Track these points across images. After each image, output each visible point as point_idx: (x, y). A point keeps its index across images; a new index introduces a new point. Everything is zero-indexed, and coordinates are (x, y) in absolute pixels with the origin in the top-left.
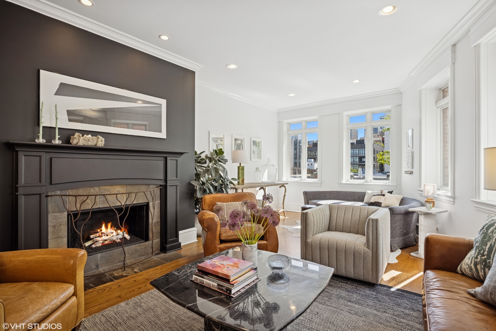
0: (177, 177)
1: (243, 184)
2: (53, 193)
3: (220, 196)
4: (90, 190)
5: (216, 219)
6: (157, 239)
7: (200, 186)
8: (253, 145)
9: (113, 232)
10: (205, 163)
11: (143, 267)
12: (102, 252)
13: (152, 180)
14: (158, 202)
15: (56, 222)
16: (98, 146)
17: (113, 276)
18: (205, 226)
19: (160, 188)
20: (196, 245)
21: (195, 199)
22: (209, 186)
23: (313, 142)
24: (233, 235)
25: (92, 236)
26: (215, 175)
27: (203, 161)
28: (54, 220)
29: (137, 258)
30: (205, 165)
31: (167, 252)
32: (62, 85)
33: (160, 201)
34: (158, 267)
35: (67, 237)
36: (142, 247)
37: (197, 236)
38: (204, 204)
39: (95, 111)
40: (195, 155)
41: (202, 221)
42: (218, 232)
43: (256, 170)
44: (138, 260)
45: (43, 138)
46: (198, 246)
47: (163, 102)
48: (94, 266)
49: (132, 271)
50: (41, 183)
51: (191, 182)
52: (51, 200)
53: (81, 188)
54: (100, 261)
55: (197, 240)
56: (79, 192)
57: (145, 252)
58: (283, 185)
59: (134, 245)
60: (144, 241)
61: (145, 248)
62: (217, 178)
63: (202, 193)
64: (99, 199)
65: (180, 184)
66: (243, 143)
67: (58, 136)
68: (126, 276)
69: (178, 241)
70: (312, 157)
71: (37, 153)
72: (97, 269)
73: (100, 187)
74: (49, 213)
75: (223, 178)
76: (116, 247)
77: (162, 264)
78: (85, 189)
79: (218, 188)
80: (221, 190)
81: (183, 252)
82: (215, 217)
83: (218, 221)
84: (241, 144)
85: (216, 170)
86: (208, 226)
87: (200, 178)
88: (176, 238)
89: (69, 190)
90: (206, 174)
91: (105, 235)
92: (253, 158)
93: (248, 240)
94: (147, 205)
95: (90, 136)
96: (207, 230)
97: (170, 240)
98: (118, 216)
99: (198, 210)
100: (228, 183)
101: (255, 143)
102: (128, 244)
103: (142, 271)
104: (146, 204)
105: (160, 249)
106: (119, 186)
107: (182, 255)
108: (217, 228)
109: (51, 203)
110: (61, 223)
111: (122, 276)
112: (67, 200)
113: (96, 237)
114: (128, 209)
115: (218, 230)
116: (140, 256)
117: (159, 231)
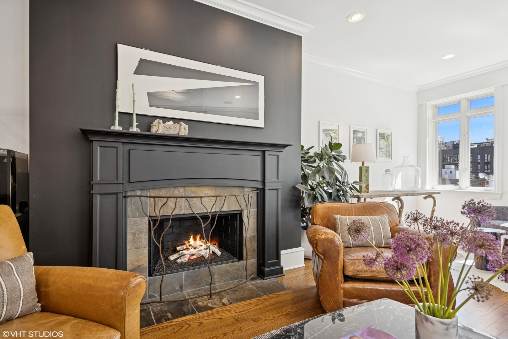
0: (278, 178)
1: (367, 192)
2: (133, 194)
3: (339, 206)
4: (174, 191)
5: (336, 240)
6: (253, 258)
7: (308, 192)
8: (380, 139)
9: (202, 244)
10: (315, 161)
11: (233, 297)
12: (188, 270)
13: (246, 181)
14: (253, 211)
15: (137, 229)
16: (181, 134)
17: (196, 305)
18: (320, 250)
19: (257, 193)
20: (303, 272)
21: (302, 209)
22: (321, 192)
23: (453, 143)
24: (367, 271)
25: (178, 248)
26: (329, 176)
27: (312, 160)
28: (134, 226)
29: (229, 281)
30: (315, 165)
31: (265, 278)
32: (142, 61)
33: (256, 209)
34: (253, 301)
35: (147, 248)
36: (234, 268)
37: (305, 259)
38: (315, 217)
39: (179, 94)
40: (302, 151)
41: (315, 242)
42: (341, 263)
43: (385, 173)
44: (229, 284)
45: (119, 125)
46: (306, 275)
47: (260, 79)
48: (178, 287)
49: (219, 301)
50: (117, 180)
51: (296, 186)
52: (131, 202)
53: (164, 189)
54: (185, 281)
55: (305, 265)
56: (161, 193)
57: (238, 275)
58: (430, 195)
59: (225, 264)
60: (237, 260)
61: (238, 269)
62: (331, 181)
63: (312, 201)
64: (184, 203)
65: (282, 188)
66: (365, 136)
67: (136, 123)
68: (212, 308)
69: (279, 263)
70: (452, 162)
71: (114, 143)
72: (181, 291)
73: (185, 188)
74: (129, 217)
75: (340, 182)
76: (204, 265)
77: (259, 296)
78: (168, 189)
79: (334, 194)
80: (337, 198)
81: (286, 280)
82: (335, 238)
83: (340, 244)
84: (362, 138)
85: (331, 171)
86: (325, 251)
87: (308, 182)
88: (277, 260)
89: (151, 190)
90: (317, 175)
91: (193, 248)
92: (380, 156)
93: (427, 301)
94: (240, 214)
95: (171, 122)
96: (322, 257)
97: (268, 262)
98: (203, 226)
99: (305, 223)
100: (348, 189)
101: (383, 136)
102: (217, 262)
103: (231, 303)
104: (239, 212)
105: (256, 273)
106: (207, 188)
107: (285, 286)
108: (338, 256)
109: (131, 205)
110: (141, 231)
111: (207, 308)
112: (148, 202)
113: (183, 249)
114: (215, 217)
115: (340, 259)
116: (231, 279)
117: (256, 249)
